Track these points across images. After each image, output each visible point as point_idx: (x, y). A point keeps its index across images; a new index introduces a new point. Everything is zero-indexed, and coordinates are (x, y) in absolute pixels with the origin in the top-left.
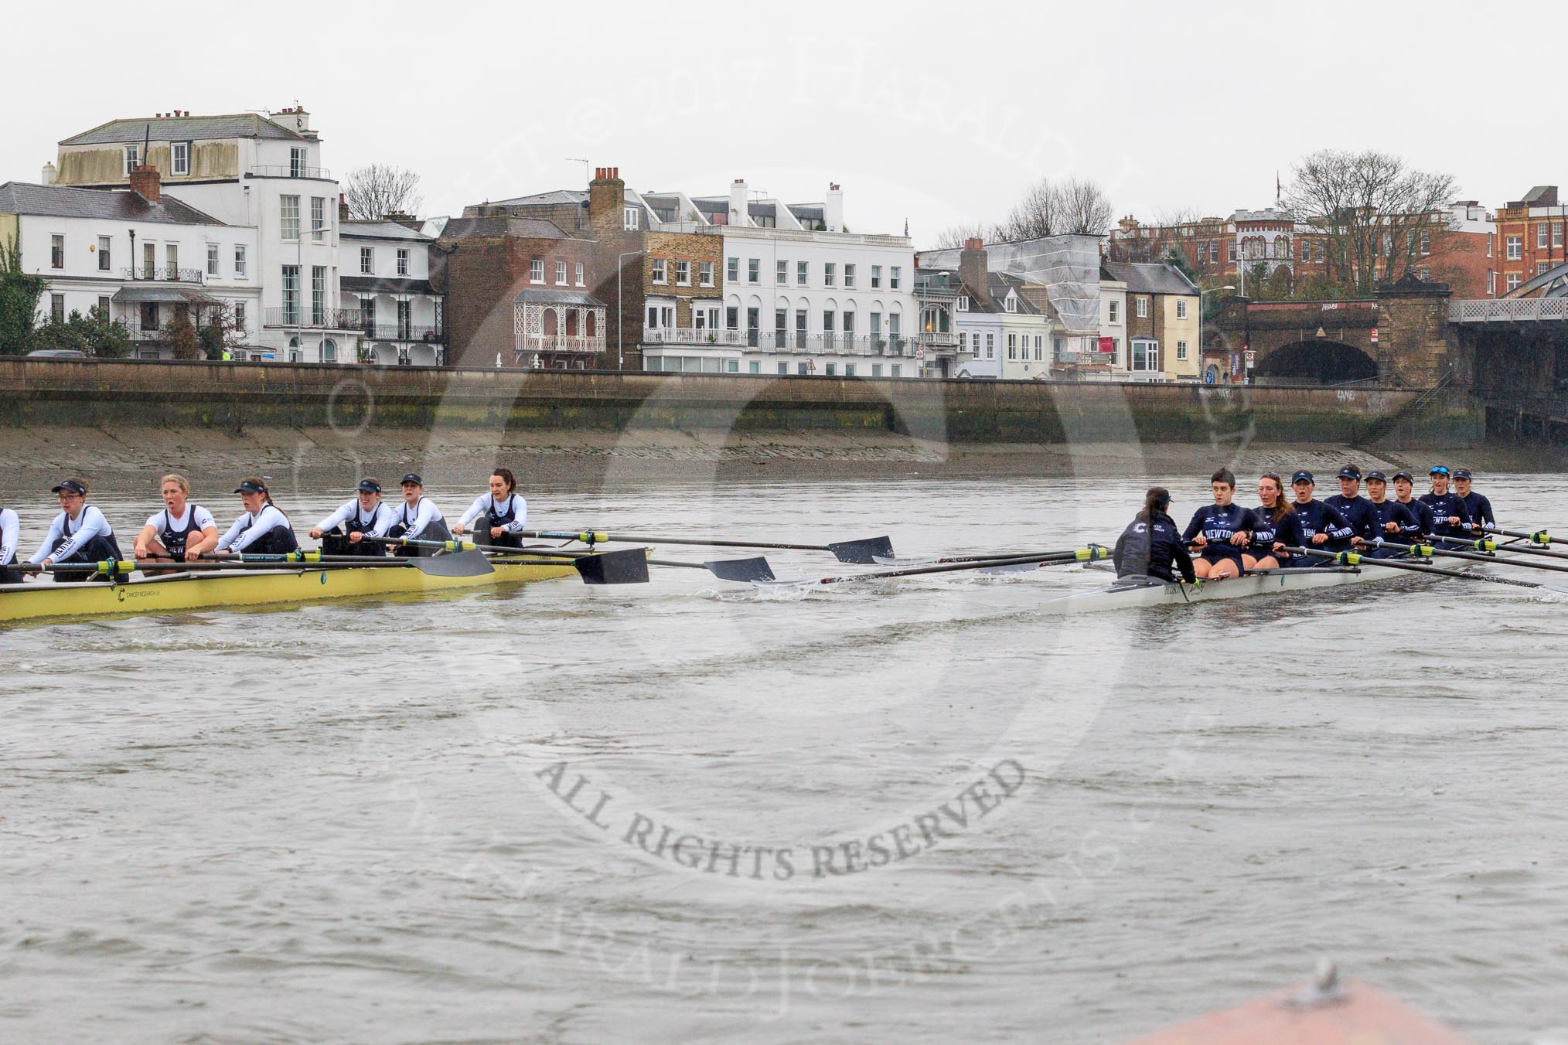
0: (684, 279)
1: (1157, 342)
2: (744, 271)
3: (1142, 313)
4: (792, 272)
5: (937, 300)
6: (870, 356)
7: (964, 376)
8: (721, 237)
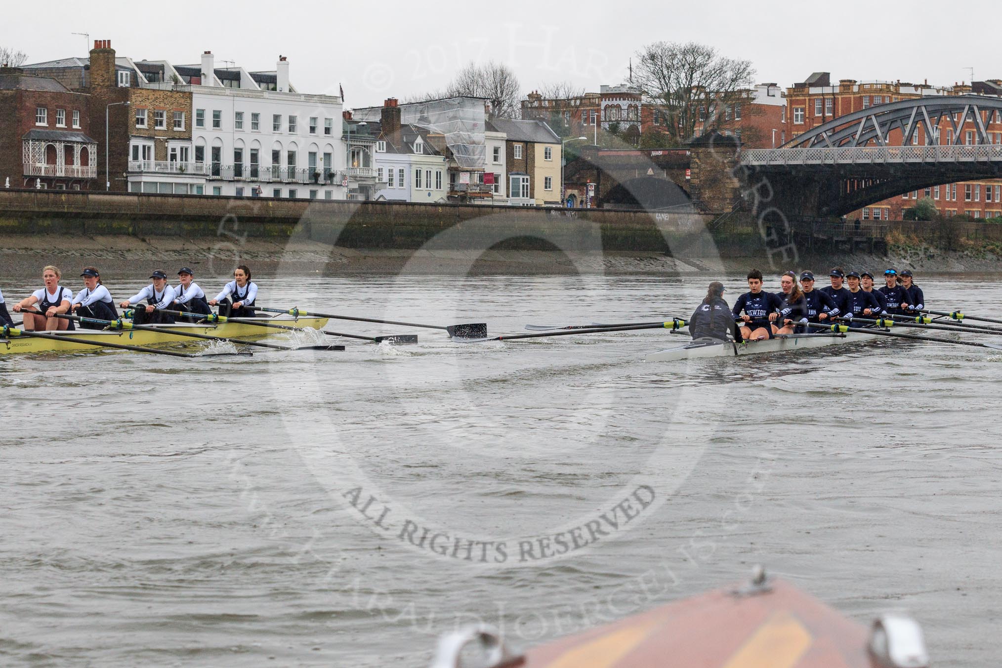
0: (161, 124)
1: (528, 177)
2: (209, 119)
3: (518, 156)
4: (247, 120)
5: (361, 144)
6: (308, 184)
7: (381, 200)
8: (191, 93)
